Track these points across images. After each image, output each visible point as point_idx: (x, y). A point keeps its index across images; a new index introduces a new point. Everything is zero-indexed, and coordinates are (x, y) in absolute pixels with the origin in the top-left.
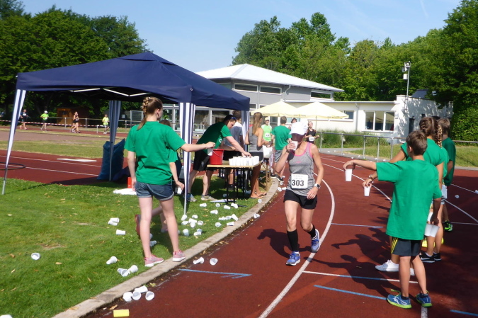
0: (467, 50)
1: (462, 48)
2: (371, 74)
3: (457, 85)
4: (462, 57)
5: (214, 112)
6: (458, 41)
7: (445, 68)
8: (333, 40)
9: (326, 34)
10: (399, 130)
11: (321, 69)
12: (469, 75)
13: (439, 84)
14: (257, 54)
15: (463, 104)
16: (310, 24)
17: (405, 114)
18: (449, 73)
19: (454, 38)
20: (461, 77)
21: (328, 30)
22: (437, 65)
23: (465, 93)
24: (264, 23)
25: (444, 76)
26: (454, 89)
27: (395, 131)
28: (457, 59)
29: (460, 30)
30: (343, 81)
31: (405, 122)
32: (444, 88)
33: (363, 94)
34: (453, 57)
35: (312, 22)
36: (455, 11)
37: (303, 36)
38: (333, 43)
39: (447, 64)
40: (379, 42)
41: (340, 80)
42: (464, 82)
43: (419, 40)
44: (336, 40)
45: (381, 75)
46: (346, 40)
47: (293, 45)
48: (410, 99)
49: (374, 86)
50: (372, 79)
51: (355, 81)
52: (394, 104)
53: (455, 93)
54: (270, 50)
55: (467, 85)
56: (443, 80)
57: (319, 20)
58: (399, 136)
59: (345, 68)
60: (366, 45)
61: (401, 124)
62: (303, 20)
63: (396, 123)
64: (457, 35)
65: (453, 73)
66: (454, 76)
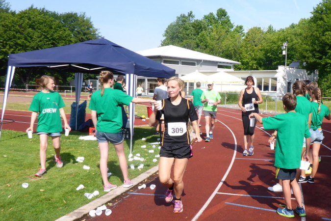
0: (327, 33)
1: (324, 32)
2: (260, 51)
3: (321, 58)
4: (324, 38)
5: (148, 80)
6: (321, 27)
7: (312, 46)
8: (232, 27)
9: (227, 23)
10: (281, 91)
11: (224, 48)
12: (329, 51)
13: (308, 58)
14: (179, 38)
15: (325, 71)
16: (216, 16)
17: (284, 79)
18: (315, 50)
19: (318, 25)
20: (323, 53)
21: (229, 21)
22: (307, 44)
23: (326, 64)
24: (184, 16)
25: (311, 51)
26: (318, 61)
27: (278, 91)
28: (321, 39)
29: (322, 19)
30: (240, 56)
31: (285, 85)
32: (312, 60)
33: (255, 65)
34: (317, 38)
35: (218, 15)
36: (318, 5)
37: (211, 25)
38: (232, 30)
39: (313, 43)
40: (265, 28)
41: (238, 56)
42: (326, 56)
43: (293, 26)
44: (234, 27)
45: (267, 52)
46: (241, 27)
47: (204, 32)
48: (288, 69)
49: (262, 60)
50: (260, 55)
51: (249, 57)
52: (276, 72)
53: (320, 64)
54: (188, 35)
55: (328, 58)
56: (311, 55)
57: (222, 13)
58: (281, 95)
59: (241, 47)
60: (256, 31)
61: (282, 86)
62: (211, 14)
63: (279, 86)
64: (320, 22)
65: (318, 49)
66: (319, 52)
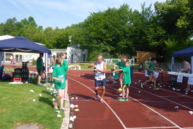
0: (92, 33)
1: (90, 32)
2: (54, 39)
3: (89, 44)
4: (91, 35)
6: (88, 30)
7: (85, 38)
8: (37, 26)
9: (34, 24)
12: (93, 41)
13: (84, 44)
15: (91, 50)
17: (70, 53)
18: (87, 40)
19: (87, 29)
20: (91, 41)
21: (35, 23)
22: (82, 37)
23: (92, 46)
25: (85, 41)
26: (88, 45)
28: (89, 35)
29: (88, 26)
30: (44, 41)
31: (70, 56)
32: (85, 45)
33: (52, 46)
34: (87, 34)
35: (29, 20)
36: (86, 20)
37: (26, 25)
38: (37, 28)
42: (91, 43)
43: (68, 28)
45: (58, 40)
46: (42, 27)
47: (22, 28)
48: (72, 48)
50: (54, 41)
54: (14, 30)
55: (92, 44)
56: (85, 42)
57: (31, 19)
60: (49, 29)
62: (25, 19)
64: (88, 27)
65: (88, 40)
66: (88, 41)
